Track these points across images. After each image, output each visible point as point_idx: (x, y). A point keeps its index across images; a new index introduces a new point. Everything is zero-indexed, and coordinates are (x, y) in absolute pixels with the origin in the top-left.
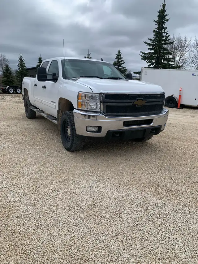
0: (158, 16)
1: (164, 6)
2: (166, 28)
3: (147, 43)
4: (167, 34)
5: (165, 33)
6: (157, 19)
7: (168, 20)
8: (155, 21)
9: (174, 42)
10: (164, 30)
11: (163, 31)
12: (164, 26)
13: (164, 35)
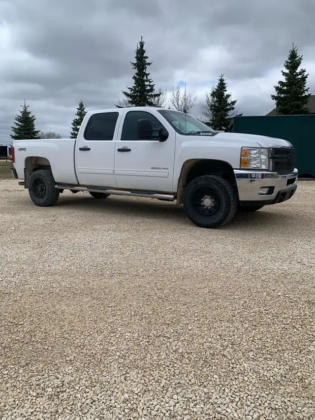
0: (136, 57)
1: (142, 44)
2: (149, 74)
3: (126, 94)
4: (150, 82)
5: (147, 81)
6: (135, 61)
7: (149, 64)
8: (133, 64)
9: (161, 94)
10: (147, 77)
11: (145, 78)
12: (144, 71)
13: (147, 83)
